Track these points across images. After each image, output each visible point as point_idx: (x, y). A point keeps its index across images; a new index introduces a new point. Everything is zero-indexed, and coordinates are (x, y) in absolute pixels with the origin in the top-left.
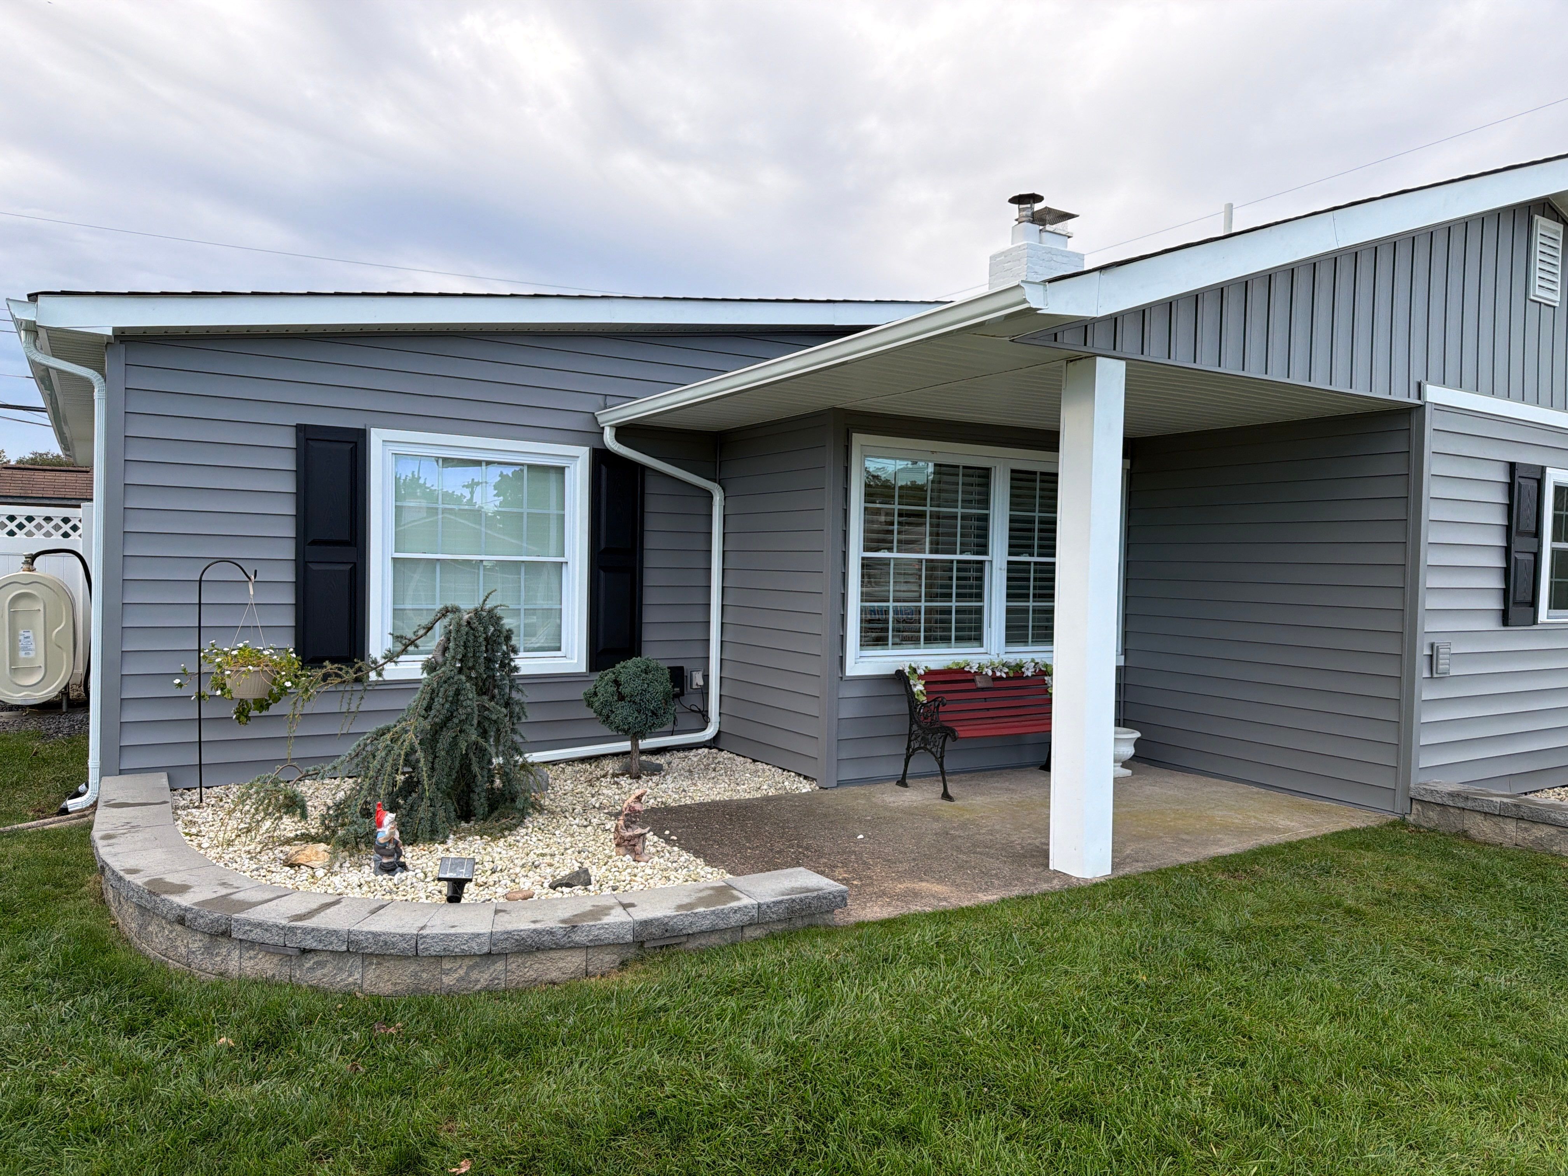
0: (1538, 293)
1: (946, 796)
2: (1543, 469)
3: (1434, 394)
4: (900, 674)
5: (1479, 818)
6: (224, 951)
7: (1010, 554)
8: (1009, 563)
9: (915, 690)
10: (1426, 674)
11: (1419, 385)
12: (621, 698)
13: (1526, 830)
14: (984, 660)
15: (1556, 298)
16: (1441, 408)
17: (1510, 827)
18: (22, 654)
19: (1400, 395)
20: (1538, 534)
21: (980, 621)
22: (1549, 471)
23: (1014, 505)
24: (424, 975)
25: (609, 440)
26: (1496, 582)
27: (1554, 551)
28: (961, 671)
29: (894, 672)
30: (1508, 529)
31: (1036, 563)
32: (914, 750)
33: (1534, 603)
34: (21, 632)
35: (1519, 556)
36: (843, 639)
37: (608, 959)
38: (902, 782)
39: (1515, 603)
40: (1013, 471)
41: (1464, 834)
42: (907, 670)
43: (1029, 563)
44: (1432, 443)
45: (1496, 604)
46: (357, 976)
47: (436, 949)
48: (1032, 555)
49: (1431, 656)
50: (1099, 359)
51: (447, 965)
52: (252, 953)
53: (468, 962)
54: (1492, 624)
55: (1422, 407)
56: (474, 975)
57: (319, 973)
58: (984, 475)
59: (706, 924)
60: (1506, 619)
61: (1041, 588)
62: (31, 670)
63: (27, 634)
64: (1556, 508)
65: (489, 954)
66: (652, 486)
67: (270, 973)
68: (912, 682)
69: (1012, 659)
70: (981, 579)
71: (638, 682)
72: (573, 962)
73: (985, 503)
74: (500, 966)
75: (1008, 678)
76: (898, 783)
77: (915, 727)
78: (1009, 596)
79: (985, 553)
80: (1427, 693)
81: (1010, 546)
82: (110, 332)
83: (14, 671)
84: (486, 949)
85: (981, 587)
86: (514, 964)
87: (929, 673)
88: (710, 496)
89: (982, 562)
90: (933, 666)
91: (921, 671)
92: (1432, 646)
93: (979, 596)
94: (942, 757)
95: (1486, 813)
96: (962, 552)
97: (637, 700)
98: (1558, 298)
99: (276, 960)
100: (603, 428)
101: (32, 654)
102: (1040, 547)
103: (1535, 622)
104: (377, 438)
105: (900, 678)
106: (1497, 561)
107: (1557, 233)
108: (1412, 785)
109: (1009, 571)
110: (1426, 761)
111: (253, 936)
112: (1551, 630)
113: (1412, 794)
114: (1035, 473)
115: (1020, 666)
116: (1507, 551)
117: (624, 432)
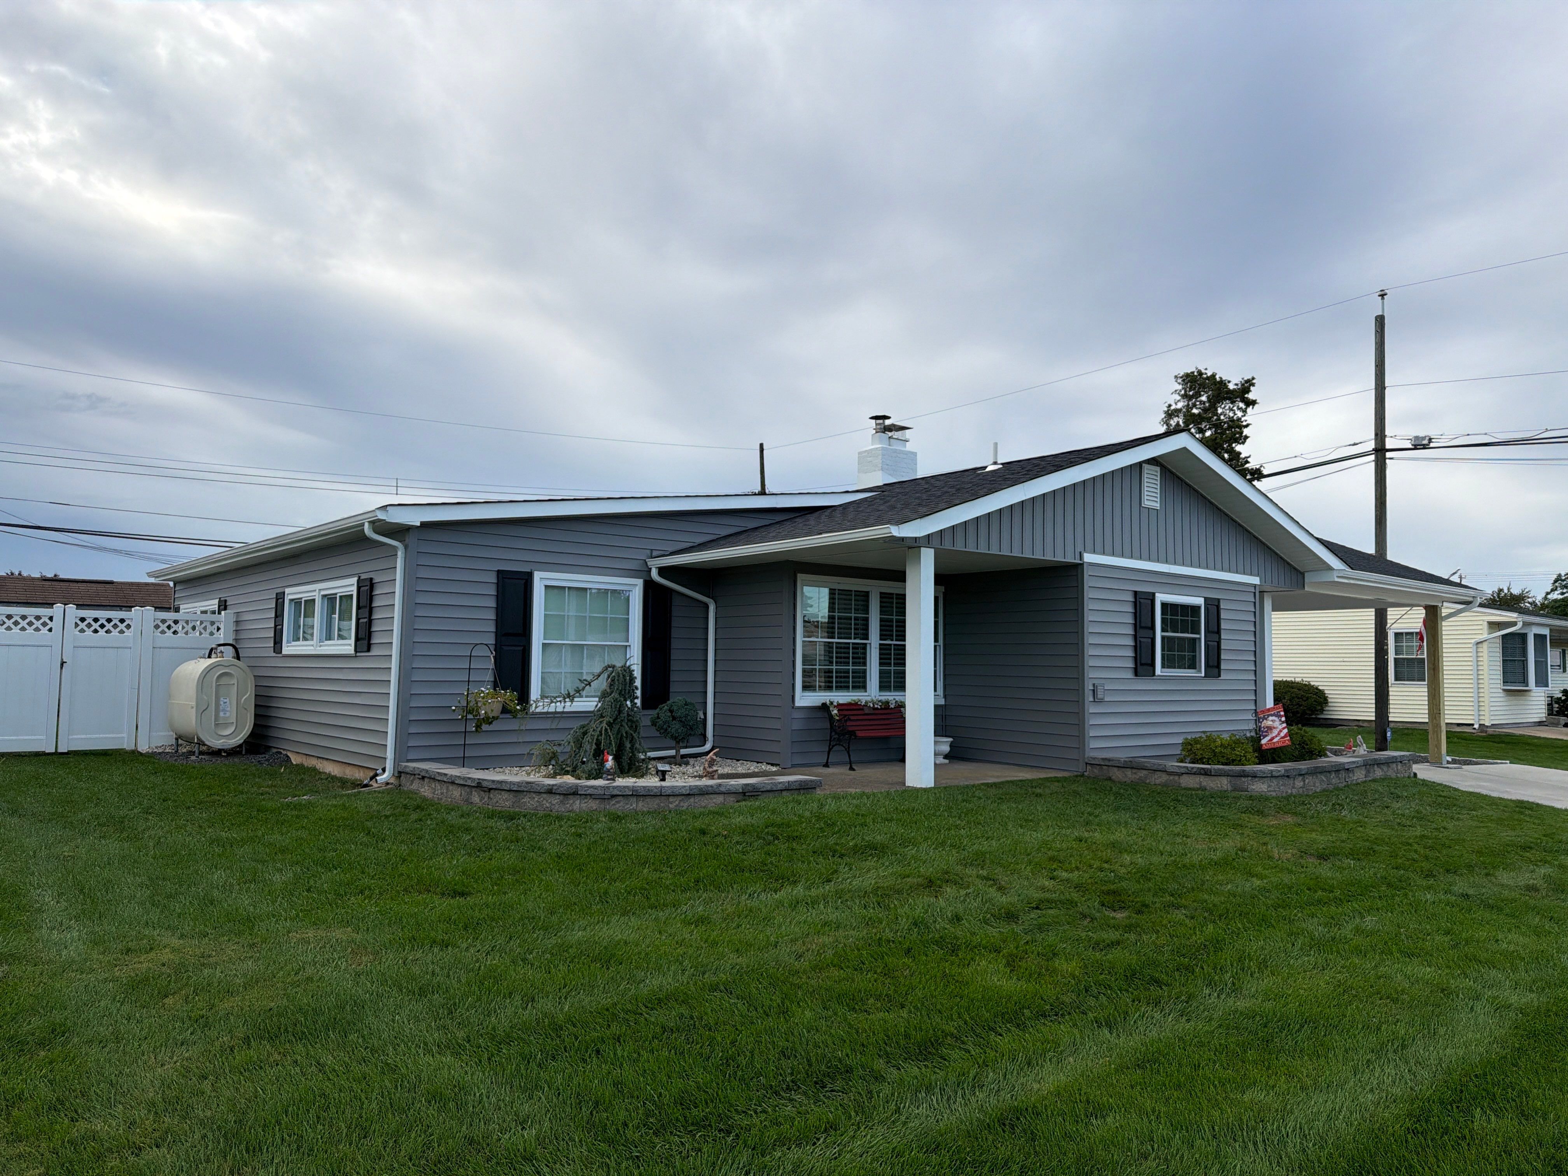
0: (1146, 503)
1: (851, 769)
2: (1154, 594)
3: (1088, 558)
4: (824, 704)
5: (1115, 769)
6: (571, 802)
7: (881, 639)
8: (880, 645)
9: (833, 713)
10: (1091, 699)
11: (1080, 553)
12: (674, 718)
13: (1135, 773)
14: (869, 699)
15: (1157, 506)
16: (1091, 564)
17: (1129, 772)
18: (221, 714)
19: (1070, 559)
20: (1153, 628)
21: (865, 677)
22: (1157, 595)
23: (882, 613)
24: (662, 805)
25: (654, 574)
26: (1130, 653)
27: (1163, 638)
28: (856, 704)
29: (820, 704)
30: (1135, 625)
31: (895, 645)
32: (833, 746)
33: (1153, 664)
34: (222, 699)
35: (1142, 640)
36: (793, 685)
37: (731, 799)
38: (826, 765)
39: (1142, 664)
40: (881, 593)
41: (1110, 779)
42: (828, 703)
43: (890, 645)
44: (1088, 582)
45: (1131, 664)
46: (634, 806)
47: (669, 792)
48: (892, 640)
49: (1094, 690)
50: (922, 548)
51: (671, 799)
52: (586, 800)
53: (680, 798)
54: (1130, 675)
55: (1082, 564)
56: (682, 804)
57: (617, 806)
58: (866, 595)
59: (769, 788)
60: (1136, 674)
61: (898, 659)
62: (226, 725)
63: (225, 701)
64: (1163, 614)
65: (689, 795)
66: (676, 601)
67: (595, 808)
68: (831, 709)
69: (883, 698)
70: (865, 654)
71: (683, 710)
72: (720, 799)
73: (866, 610)
74: (692, 800)
75: (881, 709)
76: (824, 766)
77: (833, 733)
78: (881, 664)
79: (867, 639)
80: (1092, 709)
81: (881, 635)
82: (419, 524)
83: (217, 725)
84: (688, 792)
85: (865, 658)
86: (697, 799)
87: (839, 705)
88: (707, 607)
89: (866, 644)
90: (841, 702)
91: (835, 704)
92: (1094, 685)
93: (865, 664)
94: (849, 748)
95: (1118, 767)
96: (855, 638)
97: (683, 719)
98: (1159, 505)
99: (597, 802)
100: (651, 568)
101: (228, 714)
102: (897, 636)
103: (1154, 674)
104: (537, 576)
105: (824, 707)
106: (1130, 642)
107: (1157, 472)
108: (1086, 756)
109: (880, 649)
110: (1093, 744)
111: (588, 792)
112: (1163, 679)
113: (1086, 760)
114: (893, 594)
115: (887, 702)
116: (1135, 637)
117: (662, 571)
